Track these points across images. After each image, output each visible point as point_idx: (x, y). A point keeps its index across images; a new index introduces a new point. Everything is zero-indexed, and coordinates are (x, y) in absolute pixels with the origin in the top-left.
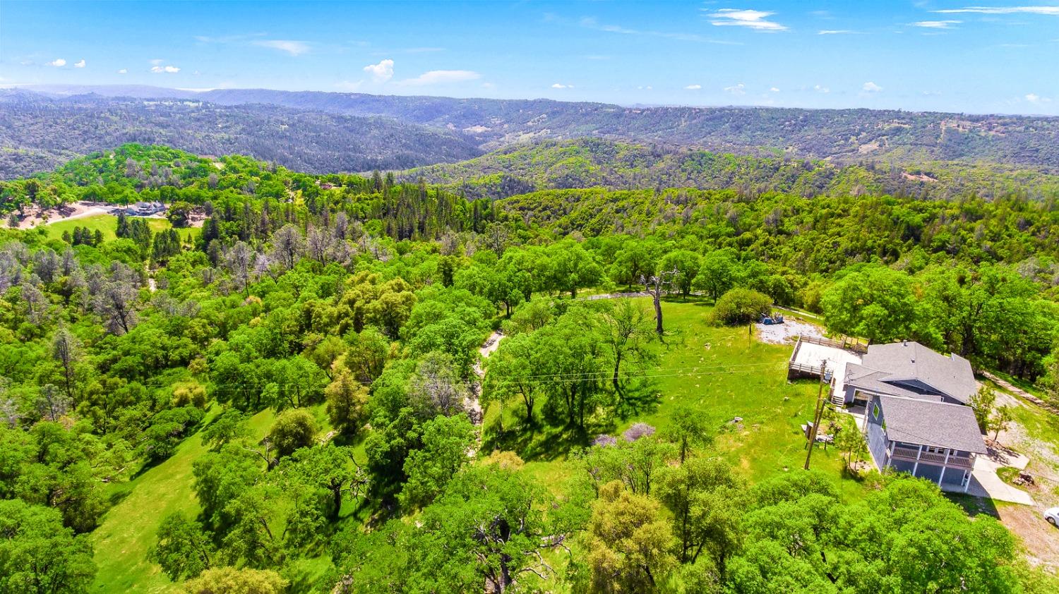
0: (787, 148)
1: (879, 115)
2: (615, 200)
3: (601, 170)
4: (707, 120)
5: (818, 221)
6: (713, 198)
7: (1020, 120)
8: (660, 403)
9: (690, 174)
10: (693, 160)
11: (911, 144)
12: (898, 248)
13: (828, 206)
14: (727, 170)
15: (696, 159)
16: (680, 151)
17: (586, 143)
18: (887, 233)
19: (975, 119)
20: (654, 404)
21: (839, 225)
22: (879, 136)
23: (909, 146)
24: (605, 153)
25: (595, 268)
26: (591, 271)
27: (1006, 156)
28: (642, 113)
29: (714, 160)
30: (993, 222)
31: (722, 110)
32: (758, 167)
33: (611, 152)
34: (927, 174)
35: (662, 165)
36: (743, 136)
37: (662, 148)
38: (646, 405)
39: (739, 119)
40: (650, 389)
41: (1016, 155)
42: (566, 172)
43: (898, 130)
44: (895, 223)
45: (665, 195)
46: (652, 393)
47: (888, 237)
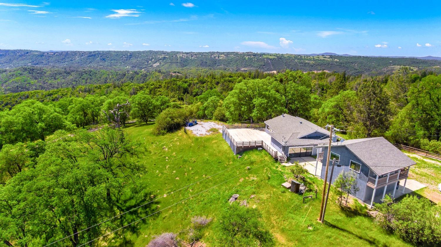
0: (126, 67)
1: (157, 53)
2: (50, 95)
3: (38, 82)
4: (88, 56)
5: (151, 91)
6: (102, 87)
7: (200, 53)
8: (157, 203)
9: (86, 80)
10: (87, 74)
11: (170, 63)
12: (183, 97)
13: (153, 84)
14: (103, 77)
15: (88, 73)
16: (79, 70)
17: (25, 69)
18: (178, 92)
19: (187, 53)
20: (154, 206)
21: (159, 91)
22: (159, 60)
23: (169, 64)
24: (38, 73)
25: (57, 116)
26: (55, 119)
27: (198, 65)
28: (54, 54)
29: (96, 73)
30: (209, 83)
31: (94, 52)
32: (117, 75)
33: (41, 73)
34: (178, 73)
35: (71, 77)
36: (106, 63)
37: (70, 69)
38: (148, 209)
39: (104, 56)
40: (142, 194)
41: (201, 64)
42: (16, 85)
43: (165, 58)
44: (179, 88)
45: (78, 89)
46: (146, 195)
47: (178, 93)
